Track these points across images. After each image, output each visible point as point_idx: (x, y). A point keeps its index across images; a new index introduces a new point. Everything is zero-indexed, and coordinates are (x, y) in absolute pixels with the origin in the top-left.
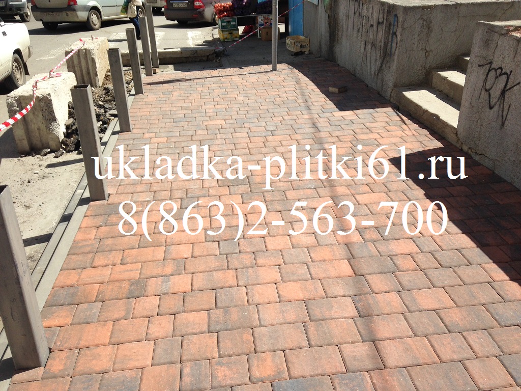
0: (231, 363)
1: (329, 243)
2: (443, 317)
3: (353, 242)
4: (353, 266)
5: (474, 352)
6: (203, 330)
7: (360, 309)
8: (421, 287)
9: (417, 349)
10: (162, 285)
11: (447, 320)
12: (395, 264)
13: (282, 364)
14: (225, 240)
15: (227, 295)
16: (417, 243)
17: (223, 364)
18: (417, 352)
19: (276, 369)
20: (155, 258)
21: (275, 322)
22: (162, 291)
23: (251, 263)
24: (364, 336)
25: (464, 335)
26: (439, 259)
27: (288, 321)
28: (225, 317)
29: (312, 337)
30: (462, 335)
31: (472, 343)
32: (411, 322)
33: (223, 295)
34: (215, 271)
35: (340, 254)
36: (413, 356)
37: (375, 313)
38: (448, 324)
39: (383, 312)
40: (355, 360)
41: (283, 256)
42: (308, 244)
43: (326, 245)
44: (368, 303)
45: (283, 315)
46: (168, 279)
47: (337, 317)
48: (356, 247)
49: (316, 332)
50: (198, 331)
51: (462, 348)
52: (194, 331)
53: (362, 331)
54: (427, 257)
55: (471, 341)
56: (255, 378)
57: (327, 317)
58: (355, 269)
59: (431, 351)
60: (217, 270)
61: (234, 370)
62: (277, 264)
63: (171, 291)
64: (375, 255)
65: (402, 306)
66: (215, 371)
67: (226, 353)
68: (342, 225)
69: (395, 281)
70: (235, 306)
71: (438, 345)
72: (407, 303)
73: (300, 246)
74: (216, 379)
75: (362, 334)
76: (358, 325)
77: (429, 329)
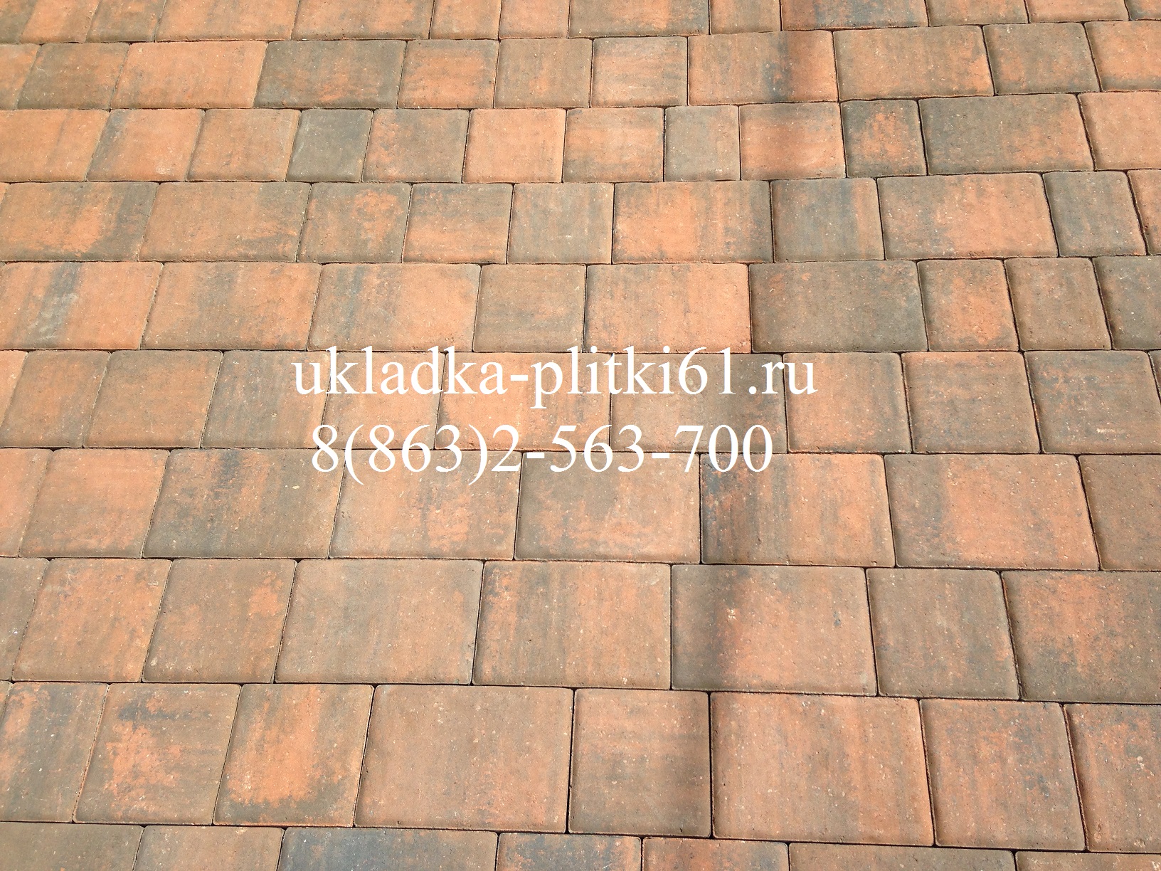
0: (172, 717)
1: (706, 169)
2: (1020, 616)
3: (801, 174)
4: (759, 303)
5: (1085, 815)
6: (126, 542)
7: (712, 524)
8: (990, 444)
9: (864, 763)
10: (44, 306)
11: (1032, 632)
12: (926, 308)
13: (345, 752)
14: (325, 106)
15: (256, 389)
16: (1058, 200)
17: (145, 712)
18: (857, 778)
19: (318, 774)
20: (56, 170)
21: (385, 546)
22: (37, 333)
23: (388, 238)
24: (683, 660)
25: (1076, 720)
26: (1116, 299)
27: (434, 545)
28: (217, 495)
29: (493, 638)
30: (1069, 718)
31: (1093, 773)
32: (884, 619)
33: (240, 386)
34: (247, 259)
35: (727, 230)
36: (838, 797)
37: (761, 552)
38: (1031, 654)
39: (796, 554)
40: (612, 776)
41: (512, 216)
42: (625, 165)
43: (694, 179)
44: (753, 499)
45: (424, 516)
46: (74, 277)
47: (616, 551)
48: (803, 199)
49: (513, 618)
50: (105, 544)
51: (1044, 789)
52: (93, 543)
53: (685, 636)
54: (1070, 284)
55: (1092, 762)
56: (234, 805)
57: (579, 548)
58: (762, 315)
59: (913, 784)
60: (255, 259)
61: (175, 750)
62: (480, 255)
63: (68, 340)
64: (862, 249)
65: (877, 533)
66: (109, 747)
67: (170, 666)
68: (788, 72)
69: (892, 398)
70: (270, 446)
71: (954, 757)
72: (904, 517)
73: (592, 171)
74: (102, 782)
75: (680, 649)
76: (680, 603)
77: (944, 669)
